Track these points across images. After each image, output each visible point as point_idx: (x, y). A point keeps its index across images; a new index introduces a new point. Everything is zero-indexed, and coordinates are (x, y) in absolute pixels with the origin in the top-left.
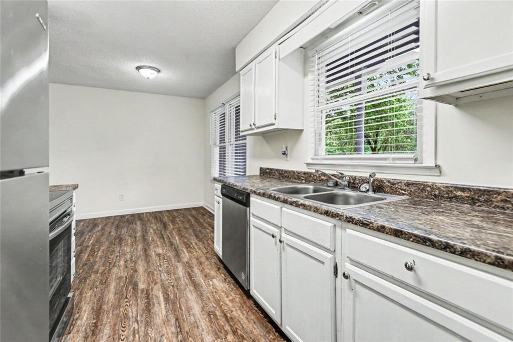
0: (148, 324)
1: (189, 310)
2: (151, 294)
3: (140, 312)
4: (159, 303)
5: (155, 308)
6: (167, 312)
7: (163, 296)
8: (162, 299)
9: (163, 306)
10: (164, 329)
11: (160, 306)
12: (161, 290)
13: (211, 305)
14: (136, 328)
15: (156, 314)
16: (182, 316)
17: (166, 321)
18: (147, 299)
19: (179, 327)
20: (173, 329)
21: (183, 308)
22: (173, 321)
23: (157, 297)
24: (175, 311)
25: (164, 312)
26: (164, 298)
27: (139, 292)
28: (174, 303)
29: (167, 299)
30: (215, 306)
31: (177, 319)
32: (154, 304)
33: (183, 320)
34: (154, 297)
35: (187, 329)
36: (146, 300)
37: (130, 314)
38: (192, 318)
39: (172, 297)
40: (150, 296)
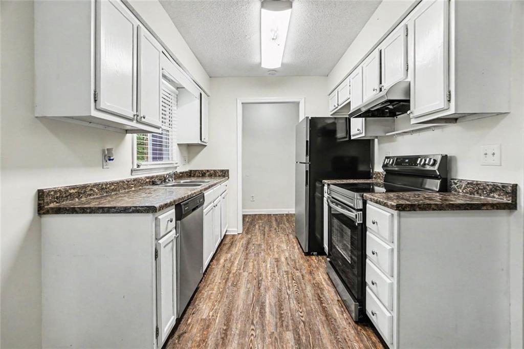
0: (280, 290)
1: (248, 292)
2: (278, 320)
3: (286, 301)
4: (271, 305)
5: (274, 302)
6: (265, 295)
7: (265, 313)
8: (267, 310)
9: (267, 301)
10: (269, 284)
11: (270, 303)
12: (267, 322)
13: (230, 291)
14: (288, 290)
15: (274, 296)
16: (254, 290)
17: (267, 289)
18: (282, 314)
19: (259, 283)
20: (263, 283)
21: (251, 294)
22: (262, 288)
23: (271, 313)
24: (258, 294)
25: (268, 296)
26: (265, 310)
27: (291, 328)
28: (258, 301)
29: (262, 307)
30: (227, 290)
31: (259, 288)
32: (275, 305)
33: (255, 286)
34: (275, 314)
35: (255, 281)
36: (282, 312)
37: (295, 302)
38: (248, 286)
39: (257, 308)
40: (278, 317)
